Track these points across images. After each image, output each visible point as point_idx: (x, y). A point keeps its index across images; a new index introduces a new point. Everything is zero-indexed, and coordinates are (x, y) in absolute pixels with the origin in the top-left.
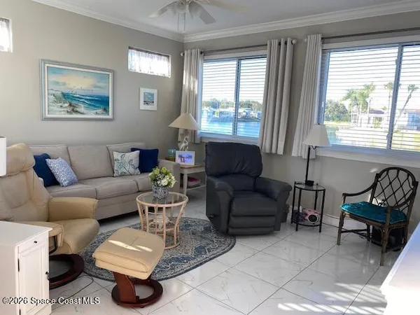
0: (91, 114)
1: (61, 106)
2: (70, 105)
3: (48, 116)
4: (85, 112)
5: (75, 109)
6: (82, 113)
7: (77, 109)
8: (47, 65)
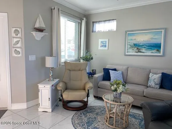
0: (149, 53)
1: (133, 50)
2: (137, 49)
3: (127, 54)
4: (145, 52)
5: (140, 51)
6: (144, 53)
7: (141, 51)
8: (127, 33)
